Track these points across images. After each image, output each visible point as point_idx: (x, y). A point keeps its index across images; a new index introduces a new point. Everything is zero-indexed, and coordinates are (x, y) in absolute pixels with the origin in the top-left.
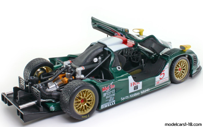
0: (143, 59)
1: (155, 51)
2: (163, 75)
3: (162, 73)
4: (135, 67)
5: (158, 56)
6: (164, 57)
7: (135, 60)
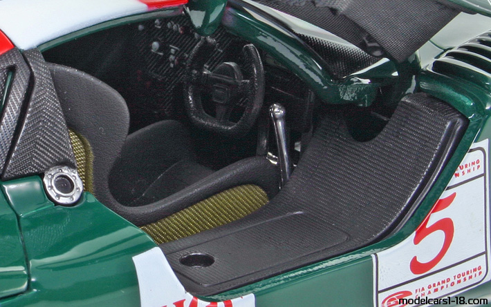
0: (284, 105)
1: (371, 39)
2: (440, 235)
3: (434, 218)
4: (218, 164)
5: (404, 82)
6: (448, 91)
7: (221, 111)
